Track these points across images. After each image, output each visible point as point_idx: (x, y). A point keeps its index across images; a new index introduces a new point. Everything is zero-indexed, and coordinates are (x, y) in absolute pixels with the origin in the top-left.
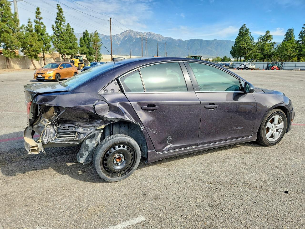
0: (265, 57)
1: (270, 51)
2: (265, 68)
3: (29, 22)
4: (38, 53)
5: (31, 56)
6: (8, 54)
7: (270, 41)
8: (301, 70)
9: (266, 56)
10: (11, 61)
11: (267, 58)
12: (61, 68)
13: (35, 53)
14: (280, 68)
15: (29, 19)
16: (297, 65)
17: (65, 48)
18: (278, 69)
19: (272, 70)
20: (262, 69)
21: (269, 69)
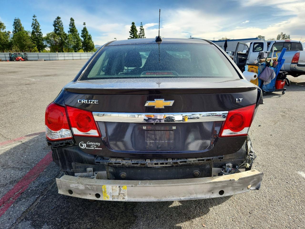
0: (3, 47)
1: (7, 41)
2: (8, 59)
7: (2, 29)
8: (45, 60)
9: (5, 46)
11: (6, 48)
14: (25, 59)
16: (40, 56)
18: (24, 60)
19: (17, 61)
20: (6, 61)
21: (13, 60)
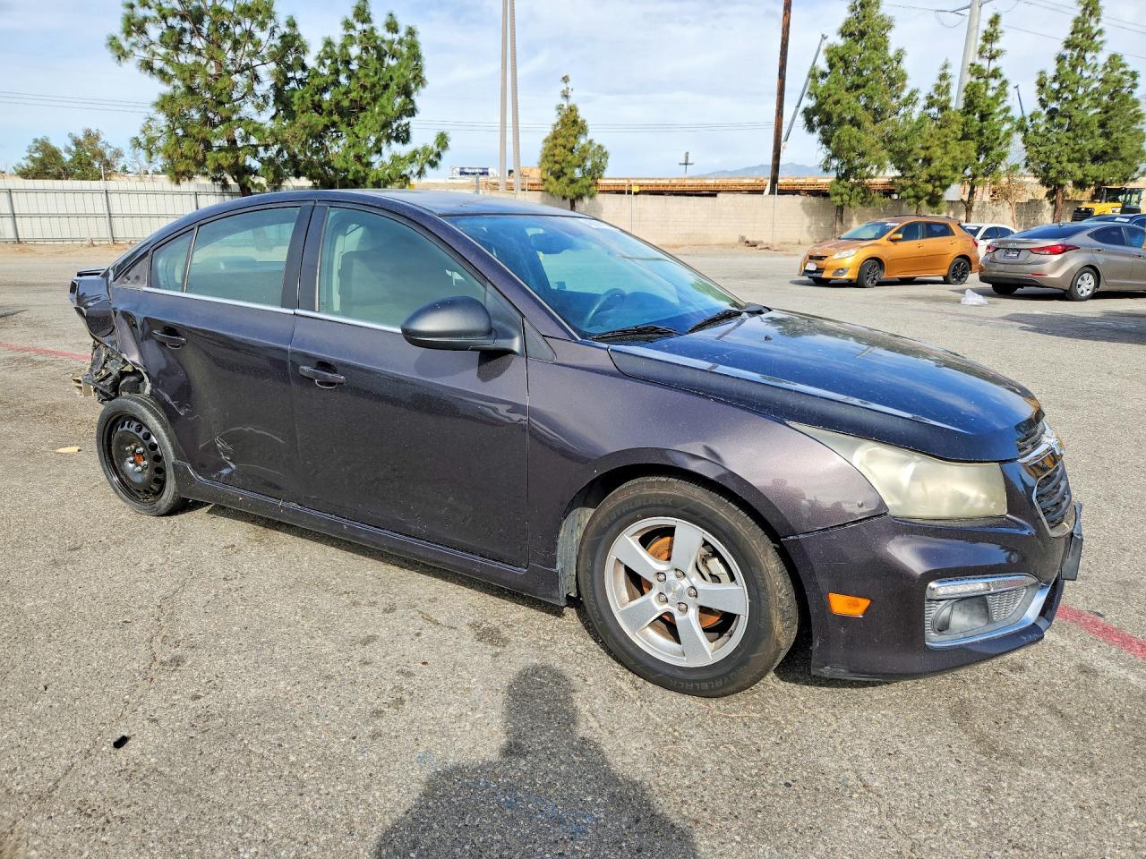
3: (943, 77)
4: (945, 187)
5: (918, 198)
6: (842, 195)
10: (854, 218)
12: (892, 240)
13: (934, 187)
15: (946, 67)
17: (1069, 161)
